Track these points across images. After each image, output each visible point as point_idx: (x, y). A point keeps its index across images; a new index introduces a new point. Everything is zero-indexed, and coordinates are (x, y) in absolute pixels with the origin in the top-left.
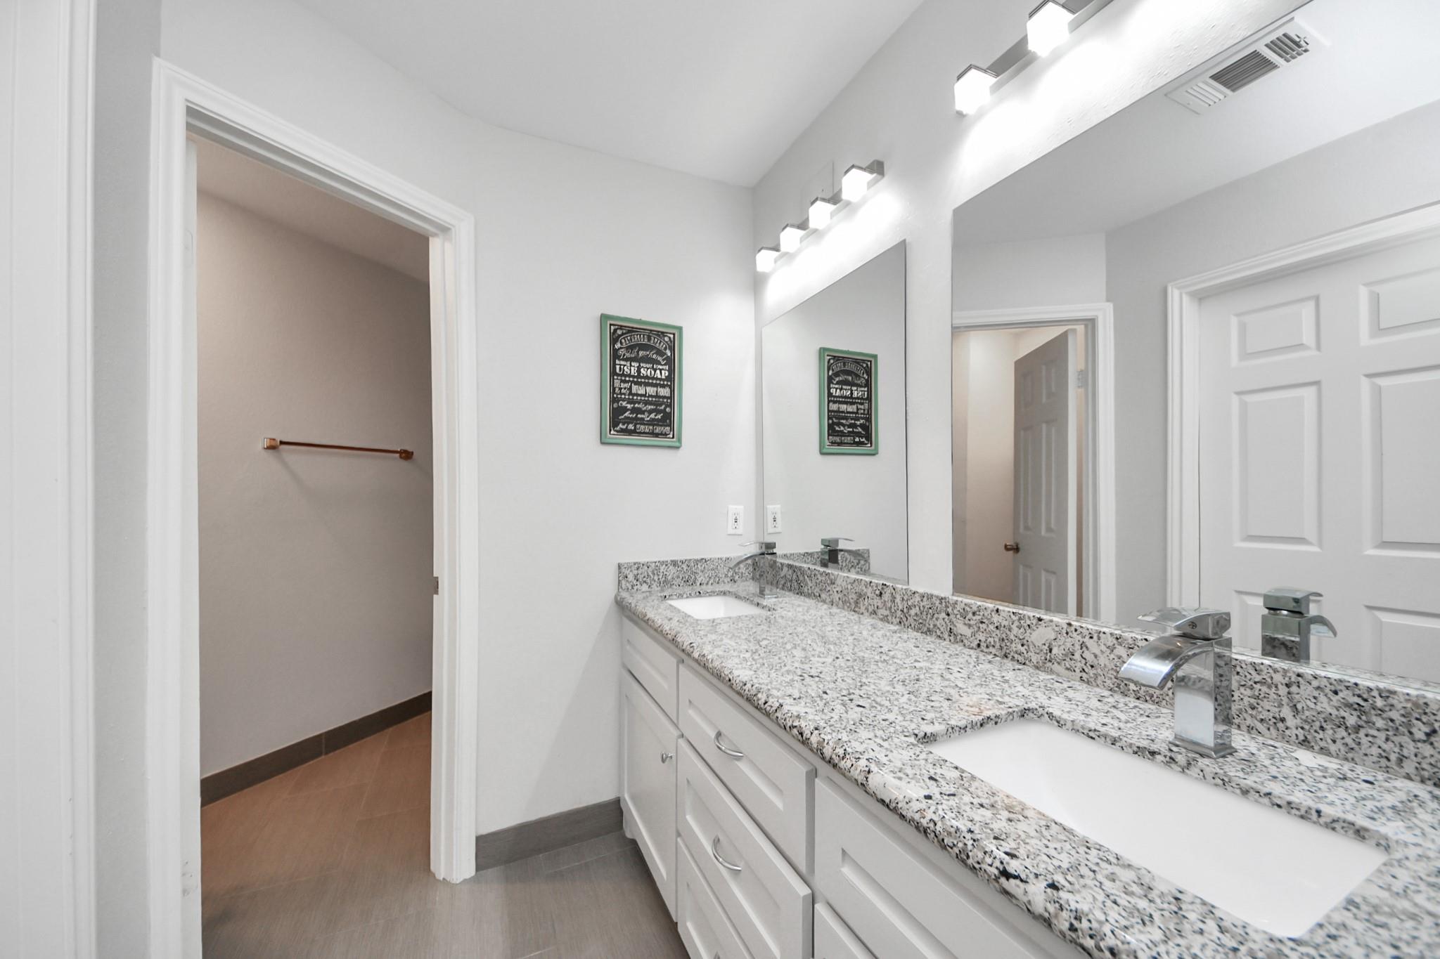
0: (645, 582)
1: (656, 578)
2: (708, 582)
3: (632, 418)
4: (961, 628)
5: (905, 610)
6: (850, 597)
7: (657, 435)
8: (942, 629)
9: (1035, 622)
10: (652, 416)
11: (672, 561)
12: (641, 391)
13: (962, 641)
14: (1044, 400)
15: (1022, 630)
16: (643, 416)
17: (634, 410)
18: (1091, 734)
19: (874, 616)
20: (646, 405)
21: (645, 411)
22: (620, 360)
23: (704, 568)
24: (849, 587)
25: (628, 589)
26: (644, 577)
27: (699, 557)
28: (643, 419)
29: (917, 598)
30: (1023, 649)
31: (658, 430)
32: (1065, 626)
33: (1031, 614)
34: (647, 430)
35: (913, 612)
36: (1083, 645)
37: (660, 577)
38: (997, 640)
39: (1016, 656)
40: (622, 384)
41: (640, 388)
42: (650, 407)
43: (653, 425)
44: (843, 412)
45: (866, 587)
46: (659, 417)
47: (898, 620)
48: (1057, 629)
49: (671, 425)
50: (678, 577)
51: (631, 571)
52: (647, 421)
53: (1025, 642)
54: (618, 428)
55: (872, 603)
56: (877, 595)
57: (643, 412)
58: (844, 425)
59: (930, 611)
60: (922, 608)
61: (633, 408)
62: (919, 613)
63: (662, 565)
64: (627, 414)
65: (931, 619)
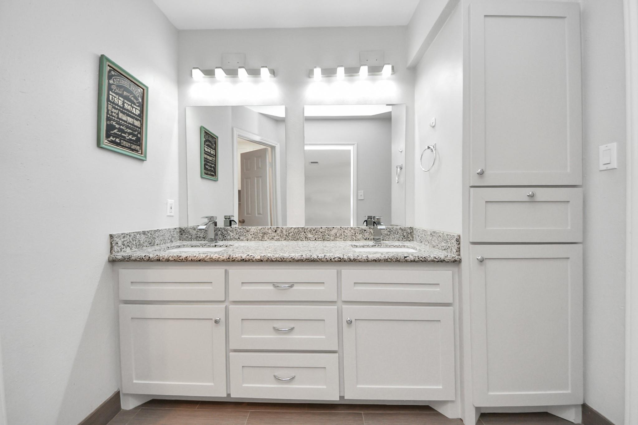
0: (128, 246)
1: (134, 243)
2: (160, 243)
3: (118, 135)
4: (310, 235)
5: (287, 235)
6: (259, 235)
7: (133, 150)
8: (302, 238)
9: (332, 228)
10: (130, 137)
11: (143, 232)
12: (124, 118)
13: (310, 239)
14: (256, 169)
15: (329, 231)
16: (125, 135)
17: (120, 130)
18: (364, 246)
19: (273, 240)
20: (127, 129)
21: (126, 132)
22: (112, 92)
23: (159, 235)
24: (258, 231)
25: (118, 251)
26: (128, 243)
27: (156, 229)
28: (125, 137)
29: (293, 229)
30: (329, 237)
31: (133, 147)
32: (340, 228)
33: (331, 227)
34: (127, 146)
35: (291, 235)
36: (344, 232)
37: (137, 242)
38: (321, 236)
39: (327, 239)
40: (113, 109)
41: (124, 116)
42: (129, 131)
43: (131, 143)
44: (208, 159)
45: (268, 230)
46: (134, 138)
47: (284, 239)
48: (338, 229)
49: (140, 145)
50: (146, 241)
51: (120, 239)
52: (127, 139)
53: (329, 235)
54: (109, 139)
55: (271, 235)
56: (274, 232)
57: (125, 133)
58: (208, 166)
59: (298, 233)
60: (295, 233)
61: (120, 128)
62: (293, 234)
63: (138, 234)
64: (115, 131)
65: (298, 235)
